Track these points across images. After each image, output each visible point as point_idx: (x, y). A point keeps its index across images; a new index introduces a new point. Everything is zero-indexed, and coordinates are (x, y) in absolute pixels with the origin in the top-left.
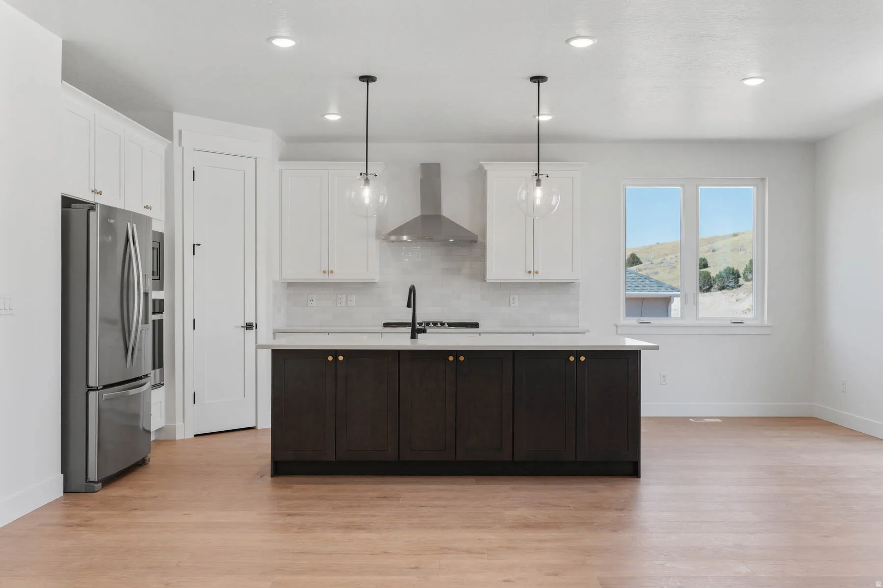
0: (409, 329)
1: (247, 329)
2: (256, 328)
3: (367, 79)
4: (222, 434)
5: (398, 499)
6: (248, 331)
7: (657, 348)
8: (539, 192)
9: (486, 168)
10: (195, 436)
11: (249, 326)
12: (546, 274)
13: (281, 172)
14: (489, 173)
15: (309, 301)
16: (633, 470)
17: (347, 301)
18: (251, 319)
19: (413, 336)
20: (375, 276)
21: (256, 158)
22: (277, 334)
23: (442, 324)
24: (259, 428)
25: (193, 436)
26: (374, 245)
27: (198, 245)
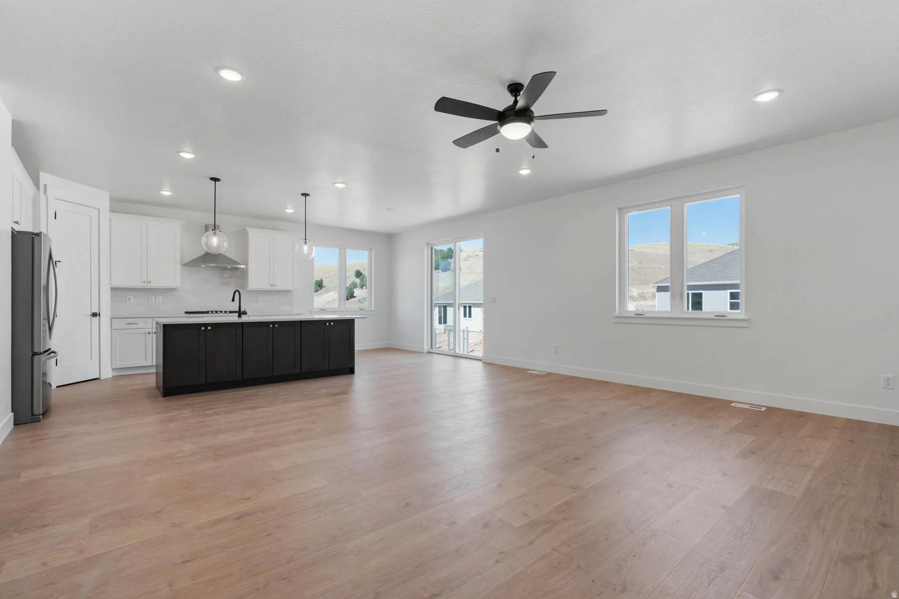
0: (237, 314)
1: (93, 316)
2: (99, 316)
3: (215, 180)
4: (75, 385)
5: (258, 395)
6: (94, 318)
7: (366, 318)
8: (305, 248)
9: (248, 230)
10: (57, 387)
11: (94, 315)
12: (280, 286)
13: (110, 219)
14: (249, 234)
15: (127, 299)
16: (352, 371)
17: (155, 300)
18: (96, 311)
19: (240, 316)
20: (177, 284)
21: (99, 209)
22: (113, 320)
23: (221, 312)
24: (102, 378)
25: (56, 387)
26: (179, 267)
27: (59, 261)
